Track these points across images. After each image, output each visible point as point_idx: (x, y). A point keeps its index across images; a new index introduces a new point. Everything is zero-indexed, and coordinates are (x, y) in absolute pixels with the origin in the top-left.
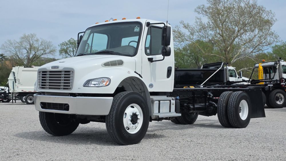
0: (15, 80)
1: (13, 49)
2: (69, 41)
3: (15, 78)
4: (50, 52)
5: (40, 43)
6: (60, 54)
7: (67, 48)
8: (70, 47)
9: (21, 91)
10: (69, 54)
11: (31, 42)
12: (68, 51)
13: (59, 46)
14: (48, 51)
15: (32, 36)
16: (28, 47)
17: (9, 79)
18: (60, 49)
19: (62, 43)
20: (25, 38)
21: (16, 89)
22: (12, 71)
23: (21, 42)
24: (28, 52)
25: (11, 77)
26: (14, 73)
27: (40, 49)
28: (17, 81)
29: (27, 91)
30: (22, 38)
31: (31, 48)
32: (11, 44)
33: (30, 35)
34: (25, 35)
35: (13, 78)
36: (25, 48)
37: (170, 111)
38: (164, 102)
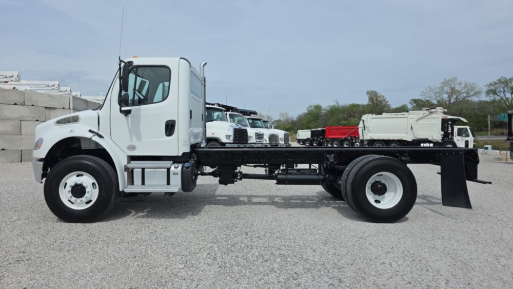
0: (364, 127)
1: (433, 94)
2: (499, 80)
3: (364, 125)
4: (475, 94)
5: (463, 86)
6: (487, 96)
7: (496, 88)
8: (500, 87)
9: (369, 139)
10: (499, 94)
11: (453, 86)
12: (497, 91)
13: (485, 86)
14: (472, 93)
15: (454, 79)
16: (450, 91)
17: (359, 126)
18: (486, 90)
19: (489, 83)
20: (446, 83)
21: (365, 136)
22: (362, 119)
23: (442, 88)
24: (449, 97)
25: (361, 125)
26: (363, 121)
27: (462, 92)
28: (366, 129)
29: (376, 138)
30: (443, 83)
31: (452, 92)
32: (431, 89)
33: (451, 79)
34: (446, 79)
35: (363, 126)
36: (447, 93)
37: (168, 183)
38: (155, 171)
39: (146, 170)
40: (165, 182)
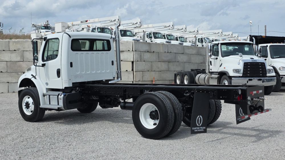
37: (58, 104)
38: (53, 97)
39: (51, 96)
40: (57, 104)
